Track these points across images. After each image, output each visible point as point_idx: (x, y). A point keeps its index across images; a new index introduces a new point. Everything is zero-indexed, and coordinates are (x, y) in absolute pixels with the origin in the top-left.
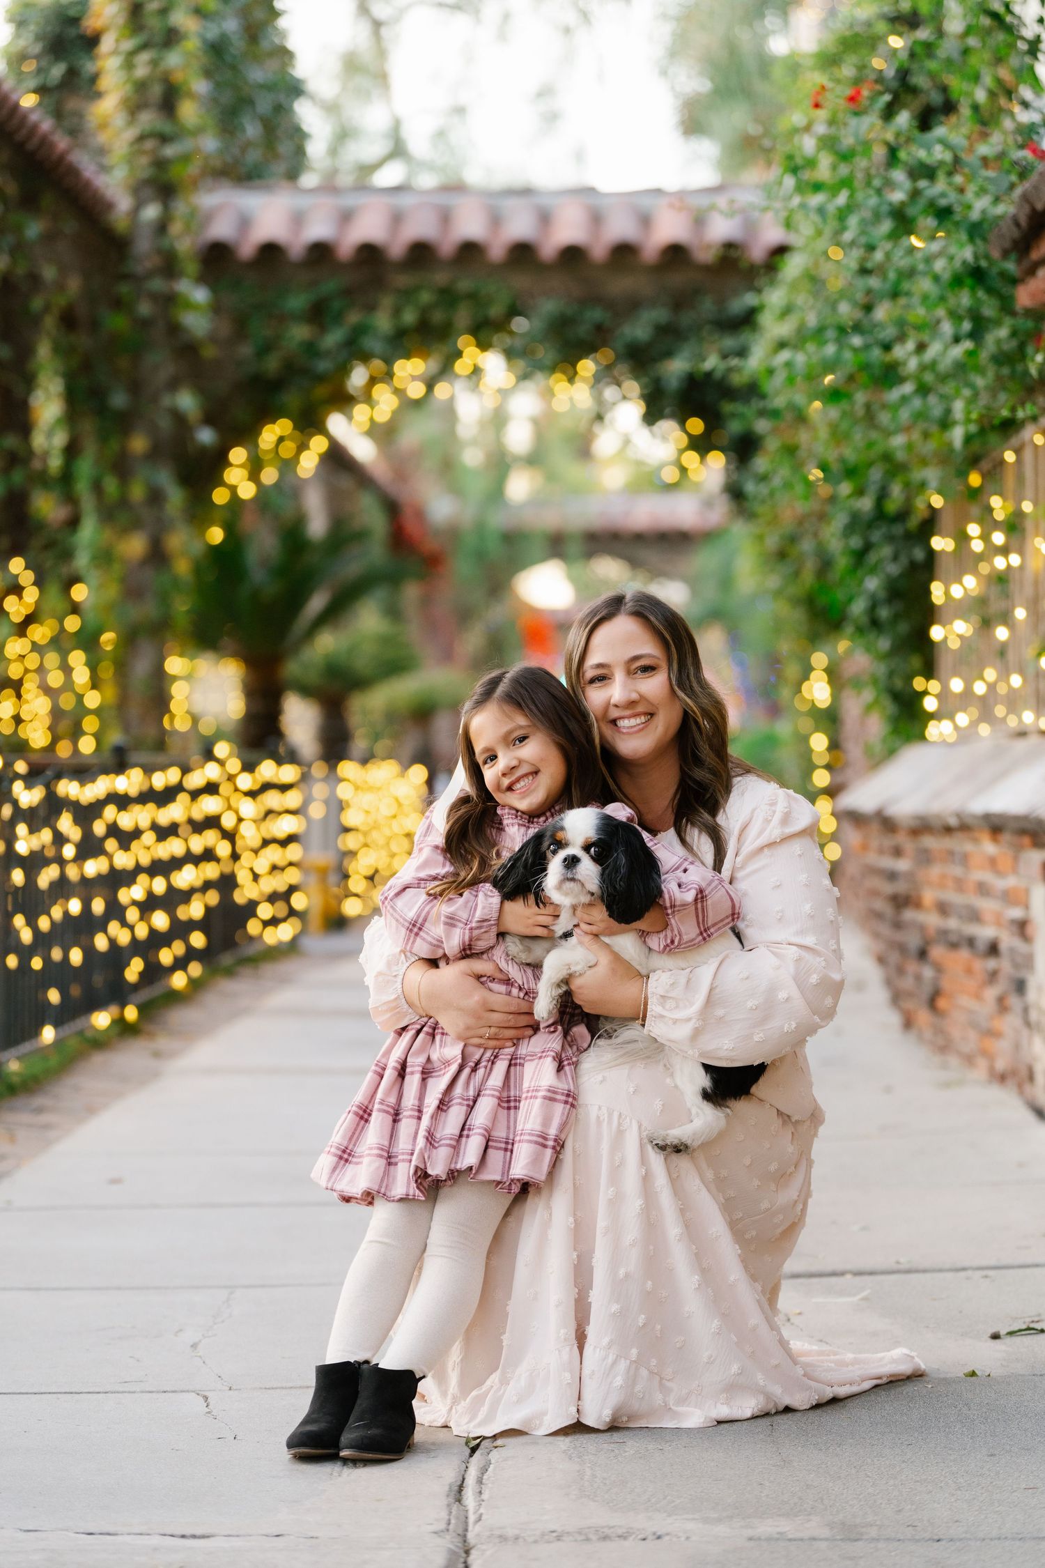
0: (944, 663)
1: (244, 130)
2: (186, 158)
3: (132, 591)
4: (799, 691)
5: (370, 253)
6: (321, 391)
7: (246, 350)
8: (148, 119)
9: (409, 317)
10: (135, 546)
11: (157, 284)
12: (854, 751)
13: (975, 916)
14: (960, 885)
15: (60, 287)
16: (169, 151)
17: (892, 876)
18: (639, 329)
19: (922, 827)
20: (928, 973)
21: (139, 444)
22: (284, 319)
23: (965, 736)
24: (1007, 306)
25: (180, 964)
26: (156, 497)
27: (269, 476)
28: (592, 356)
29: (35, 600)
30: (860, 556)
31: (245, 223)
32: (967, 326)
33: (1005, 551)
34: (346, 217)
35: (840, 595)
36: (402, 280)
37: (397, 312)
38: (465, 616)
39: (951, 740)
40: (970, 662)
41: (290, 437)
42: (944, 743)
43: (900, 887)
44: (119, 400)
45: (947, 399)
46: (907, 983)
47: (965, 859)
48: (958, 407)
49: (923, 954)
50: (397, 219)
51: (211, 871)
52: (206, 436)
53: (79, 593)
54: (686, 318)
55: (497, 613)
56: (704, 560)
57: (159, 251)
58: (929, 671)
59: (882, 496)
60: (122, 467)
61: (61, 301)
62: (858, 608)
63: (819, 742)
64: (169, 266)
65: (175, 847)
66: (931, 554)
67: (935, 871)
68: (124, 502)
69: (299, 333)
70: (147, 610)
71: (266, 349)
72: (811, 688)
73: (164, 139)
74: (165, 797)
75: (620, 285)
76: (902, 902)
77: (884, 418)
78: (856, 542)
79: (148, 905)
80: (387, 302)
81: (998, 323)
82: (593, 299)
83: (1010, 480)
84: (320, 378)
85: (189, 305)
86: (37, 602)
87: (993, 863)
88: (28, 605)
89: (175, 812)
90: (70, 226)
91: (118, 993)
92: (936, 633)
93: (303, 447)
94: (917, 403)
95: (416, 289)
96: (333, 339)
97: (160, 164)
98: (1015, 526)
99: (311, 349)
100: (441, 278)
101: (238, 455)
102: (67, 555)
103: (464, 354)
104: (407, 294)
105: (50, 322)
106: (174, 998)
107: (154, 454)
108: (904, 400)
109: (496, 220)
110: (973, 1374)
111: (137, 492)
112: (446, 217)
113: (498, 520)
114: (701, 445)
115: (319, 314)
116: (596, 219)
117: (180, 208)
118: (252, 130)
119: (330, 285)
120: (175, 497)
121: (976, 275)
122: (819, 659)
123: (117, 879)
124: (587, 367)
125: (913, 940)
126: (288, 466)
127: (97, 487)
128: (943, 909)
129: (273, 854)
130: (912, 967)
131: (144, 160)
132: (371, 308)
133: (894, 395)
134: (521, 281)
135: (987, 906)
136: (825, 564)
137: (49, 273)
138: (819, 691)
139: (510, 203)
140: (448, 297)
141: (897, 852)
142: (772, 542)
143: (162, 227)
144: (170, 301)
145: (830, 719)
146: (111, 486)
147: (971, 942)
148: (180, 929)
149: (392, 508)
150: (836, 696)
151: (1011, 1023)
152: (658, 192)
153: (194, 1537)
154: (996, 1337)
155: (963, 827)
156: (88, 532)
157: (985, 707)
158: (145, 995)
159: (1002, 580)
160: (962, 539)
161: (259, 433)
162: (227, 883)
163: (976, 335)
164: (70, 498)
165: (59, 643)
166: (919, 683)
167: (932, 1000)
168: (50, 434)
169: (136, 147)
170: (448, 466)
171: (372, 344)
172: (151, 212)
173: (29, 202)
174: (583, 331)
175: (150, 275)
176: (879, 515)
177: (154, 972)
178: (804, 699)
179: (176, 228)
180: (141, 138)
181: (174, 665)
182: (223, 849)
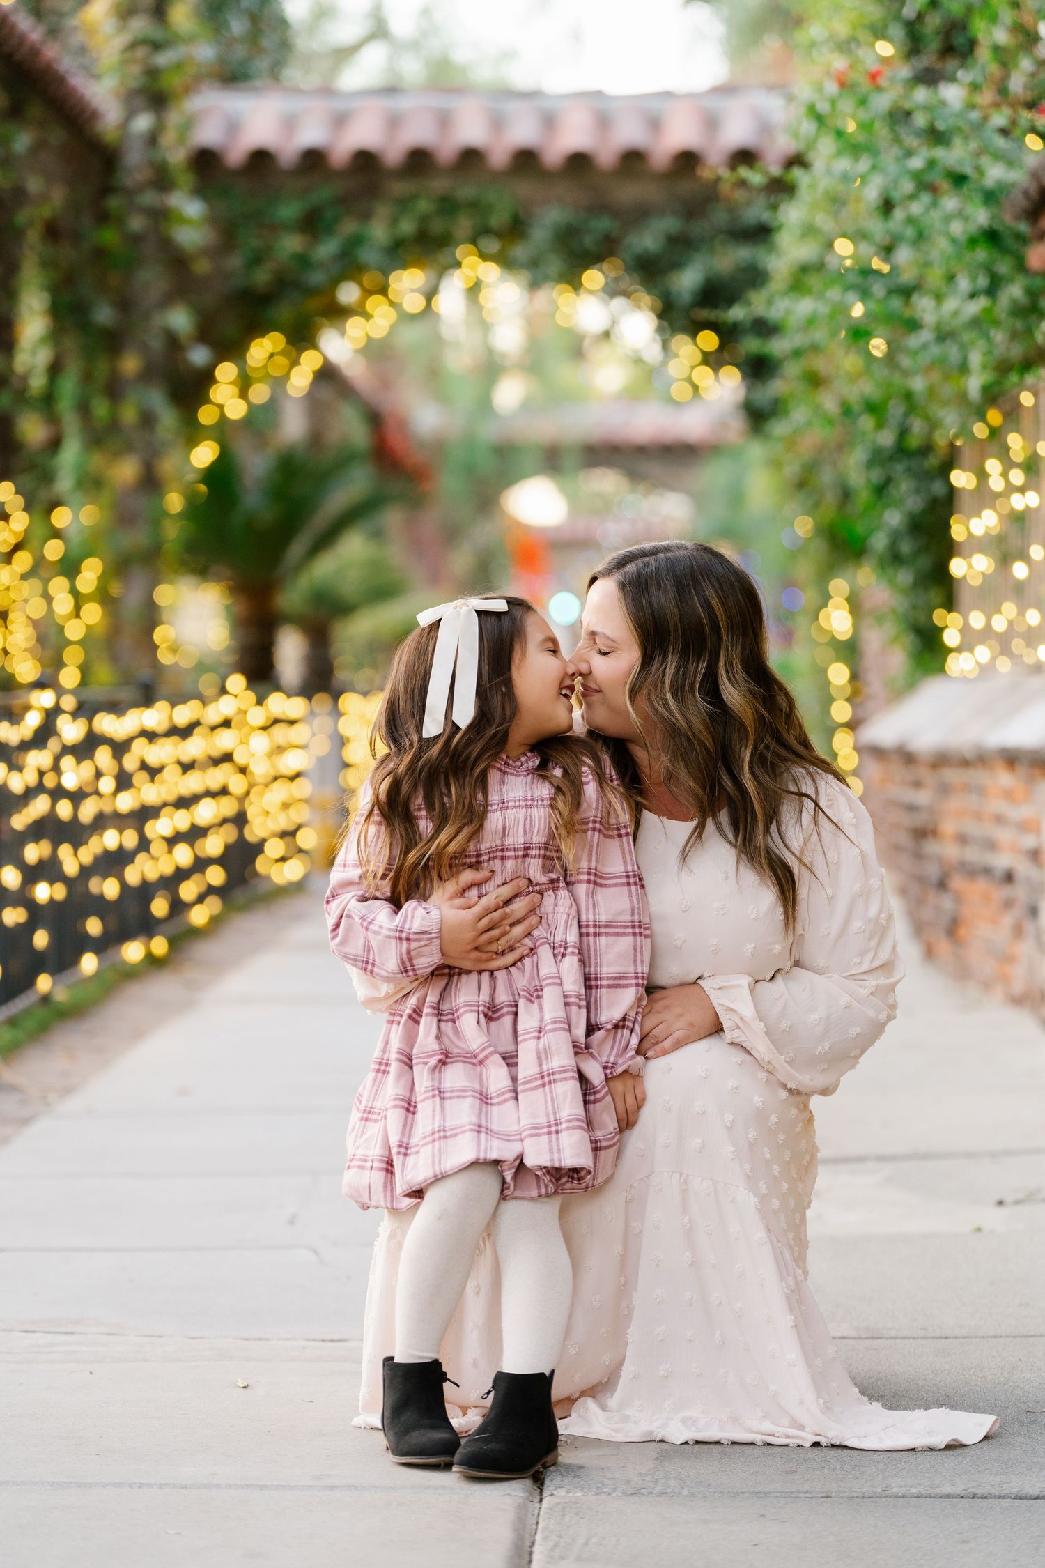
0: (964, 597)
1: (228, 28)
2: (178, 66)
3: (124, 517)
4: (817, 618)
5: (365, 160)
6: (314, 304)
7: (235, 262)
8: (140, 25)
9: (407, 227)
10: (126, 471)
11: (149, 198)
12: (875, 683)
13: (991, 845)
14: (978, 816)
15: (44, 198)
16: (163, 59)
17: (912, 808)
18: (648, 240)
19: (942, 760)
20: (947, 903)
21: (130, 364)
22: (274, 228)
23: (986, 670)
24: (1021, 266)
25: (201, 899)
26: (148, 420)
27: (260, 393)
28: (598, 266)
29: (24, 528)
30: (881, 490)
31: (233, 127)
32: (983, 281)
33: (1022, 490)
34: (340, 121)
35: (860, 528)
36: (399, 188)
37: (394, 221)
38: (452, 534)
39: (972, 676)
40: (990, 596)
41: (281, 353)
42: (964, 679)
43: (920, 820)
44: (104, 315)
45: (964, 349)
46: (927, 914)
47: (981, 791)
48: (975, 359)
49: (942, 885)
50: (394, 122)
51: (227, 807)
52: (199, 356)
53: (61, 518)
54: (699, 228)
55: (483, 533)
56: (713, 475)
57: (152, 164)
58: (950, 604)
59: (903, 432)
60: (114, 390)
61: (46, 212)
62: (879, 542)
63: (839, 674)
64: (162, 180)
65: (193, 783)
66: (952, 490)
67: (954, 803)
68: (114, 426)
69: (291, 244)
70: (137, 538)
71: (257, 259)
72: (828, 618)
73: (157, 46)
74: (184, 732)
75: (629, 193)
76: (923, 833)
77: (905, 361)
78: (876, 475)
79: (172, 841)
80: (383, 211)
81: (1010, 280)
82: (600, 208)
83: (1026, 422)
84: (311, 292)
85: (183, 220)
86: (26, 531)
87: (1008, 795)
88: (15, 533)
89: (195, 747)
90: (58, 136)
91: (146, 927)
92: (957, 567)
93: (295, 362)
94: (935, 350)
95: (414, 197)
96: (327, 249)
97: (152, 73)
98: (1031, 466)
99: (303, 261)
100: (439, 185)
101: (226, 372)
102: (47, 477)
103: (463, 265)
104: (404, 204)
105: (33, 236)
106: (194, 933)
107: (148, 375)
108: (925, 347)
109: (498, 123)
110: (979, 1230)
111: (129, 414)
112: (444, 120)
113: (488, 432)
114: (713, 361)
115: (312, 224)
116: (603, 122)
117: (173, 118)
118: (238, 26)
119: (324, 193)
120: (168, 418)
121: (992, 236)
122: (839, 586)
123: (145, 814)
124: (593, 278)
125: (933, 871)
126: (280, 383)
127: (84, 409)
128: (962, 839)
129: (280, 792)
130: (932, 897)
131: (136, 70)
132: (366, 216)
133: (914, 341)
134: (524, 189)
135: (1004, 835)
136: (846, 495)
137: (34, 184)
138: (838, 621)
139: (513, 107)
140: (448, 206)
141: (917, 784)
142: (792, 469)
143: (153, 139)
144: (161, 216)
145: (850, 651)
146: (101, 409)
147: (987, 871)
148: (201, 864)
149: (375, 419)
150: (856, 626)
151: (1025, 949)
152: (668, 95)
153: (332, 1341)
154: (1000, 1203)
155: (979, 760)
156: (70, 455)
157: (1003, 643)
158: (173, 928)
159: (1019, 519)
160: (982, 475)
161: (248, 348)
162: (240, 820)
163: (992, 291)
164: (52, 418)
165: (39, 570)
166: (939, 616)
167: (953, 928)
168: (34, 353)
169: (128, 55)
170: (434, 375)
171: (369, 255)
172: (143, 123)
173: (15, 112)
174: (588, 241)
175: (140, 189)
176: (901, 451)
177: (178, 907)
178: (821, 629)
179: (168, 138)
180: (133, 45)
181: (165, 594)
182: (237, 784)
